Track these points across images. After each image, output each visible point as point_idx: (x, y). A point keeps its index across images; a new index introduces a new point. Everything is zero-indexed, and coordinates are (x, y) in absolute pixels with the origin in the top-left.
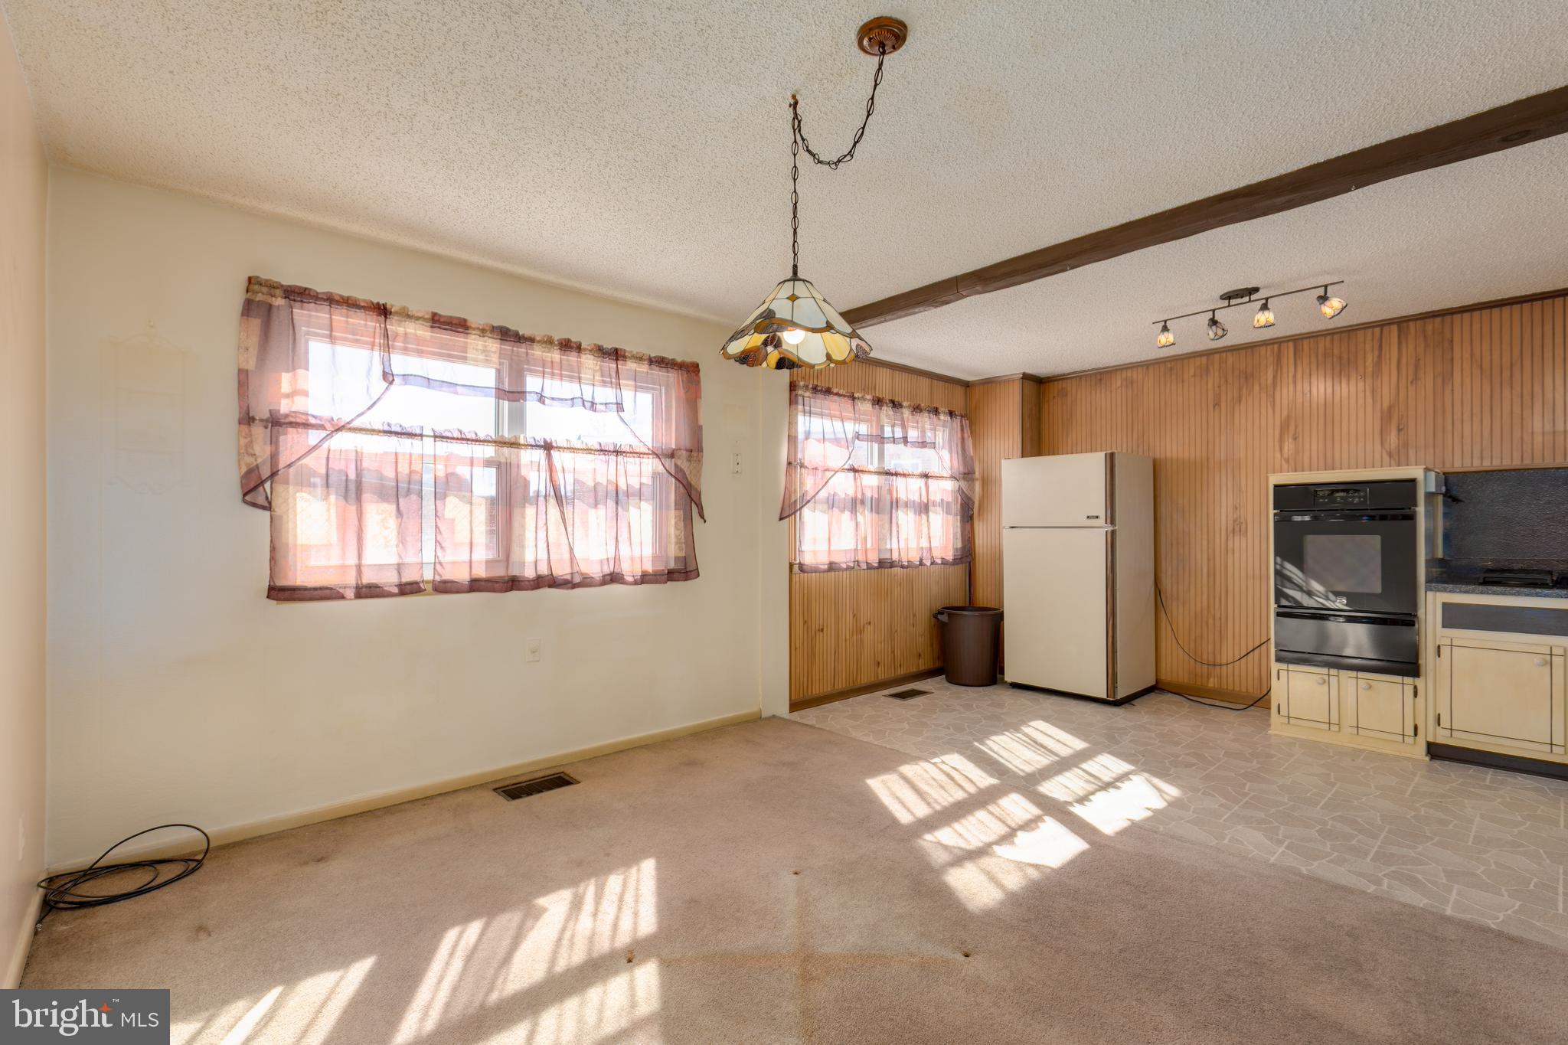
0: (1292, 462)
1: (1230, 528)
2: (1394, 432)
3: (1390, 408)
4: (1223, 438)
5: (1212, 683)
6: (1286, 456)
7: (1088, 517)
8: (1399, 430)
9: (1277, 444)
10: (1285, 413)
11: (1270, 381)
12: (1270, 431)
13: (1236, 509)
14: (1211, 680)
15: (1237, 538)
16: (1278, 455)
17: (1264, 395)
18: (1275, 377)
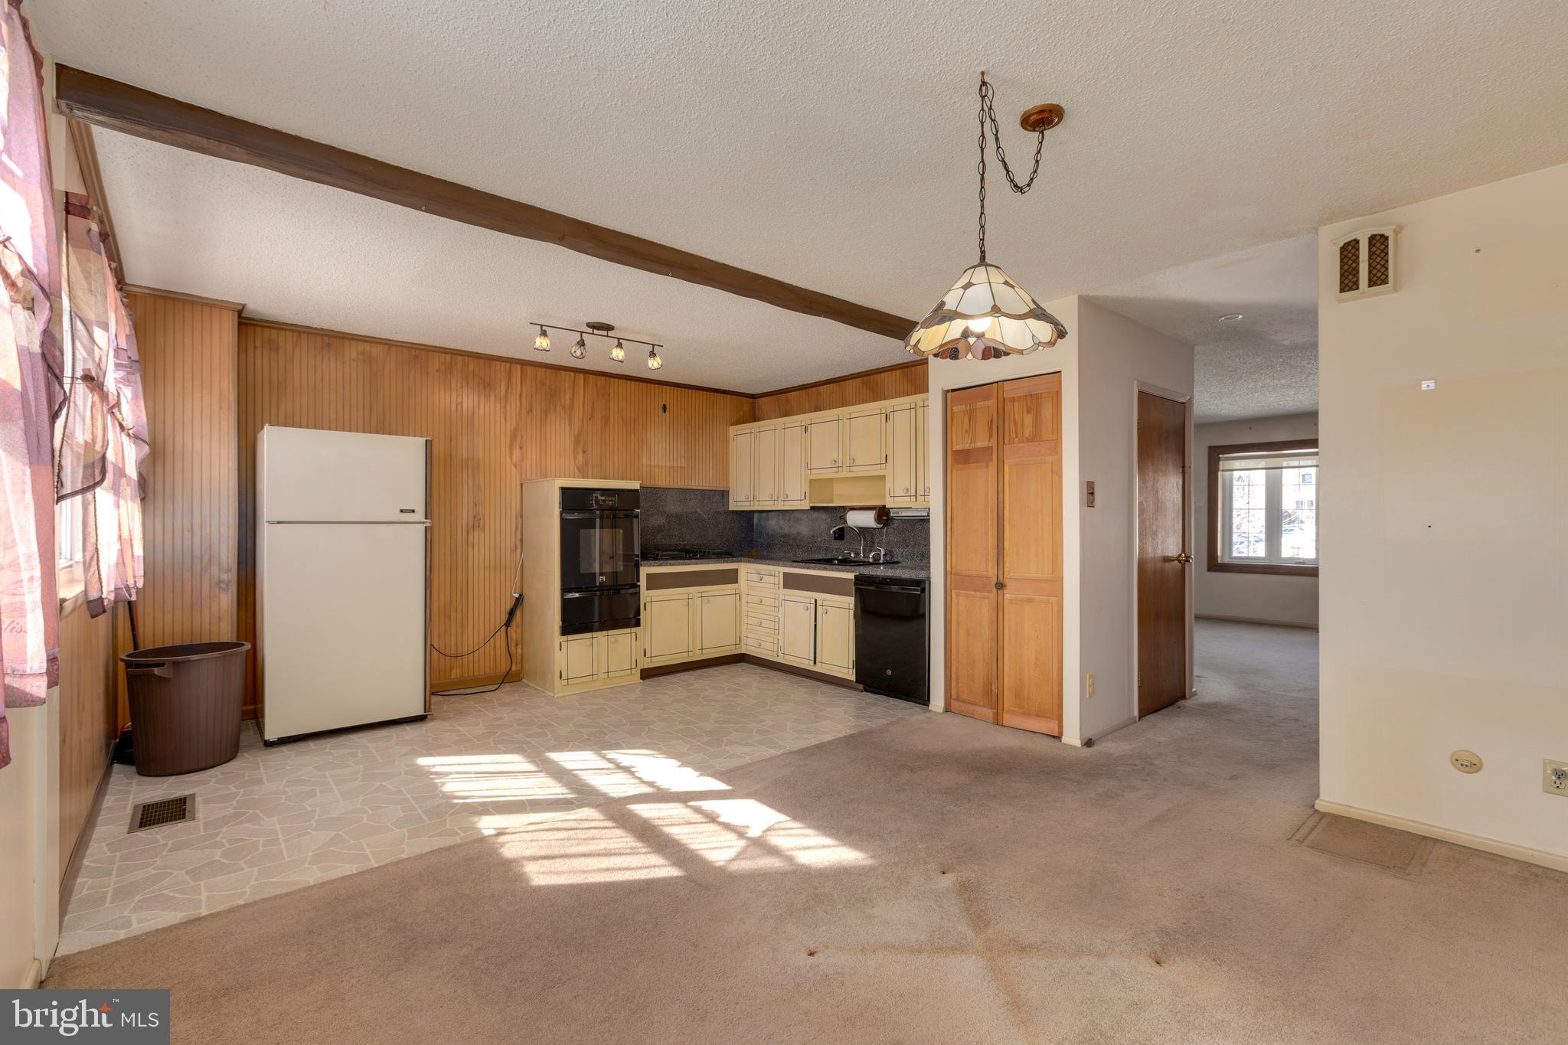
0: (518, 467)
1: (471, 524)
2: (581, 454)
3: (579, 434)
4: (465, 438)
5: (455, 674)
6: (514, 461)
7: (402, 511)
8: (584, 452)
9: (508, 450)
10: (514, 425)
11: (503, 394)
12: (503, 437)
13: (476, 505)
14: (454, 671)
15: (476, 533)
16: (509, 460)
17: (498, 406)
18: (507, 392)
